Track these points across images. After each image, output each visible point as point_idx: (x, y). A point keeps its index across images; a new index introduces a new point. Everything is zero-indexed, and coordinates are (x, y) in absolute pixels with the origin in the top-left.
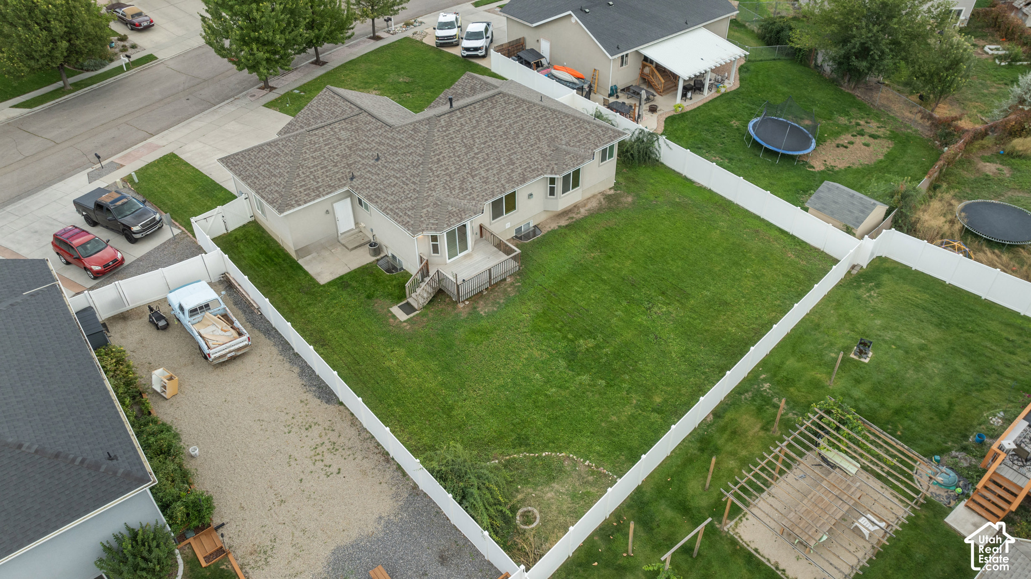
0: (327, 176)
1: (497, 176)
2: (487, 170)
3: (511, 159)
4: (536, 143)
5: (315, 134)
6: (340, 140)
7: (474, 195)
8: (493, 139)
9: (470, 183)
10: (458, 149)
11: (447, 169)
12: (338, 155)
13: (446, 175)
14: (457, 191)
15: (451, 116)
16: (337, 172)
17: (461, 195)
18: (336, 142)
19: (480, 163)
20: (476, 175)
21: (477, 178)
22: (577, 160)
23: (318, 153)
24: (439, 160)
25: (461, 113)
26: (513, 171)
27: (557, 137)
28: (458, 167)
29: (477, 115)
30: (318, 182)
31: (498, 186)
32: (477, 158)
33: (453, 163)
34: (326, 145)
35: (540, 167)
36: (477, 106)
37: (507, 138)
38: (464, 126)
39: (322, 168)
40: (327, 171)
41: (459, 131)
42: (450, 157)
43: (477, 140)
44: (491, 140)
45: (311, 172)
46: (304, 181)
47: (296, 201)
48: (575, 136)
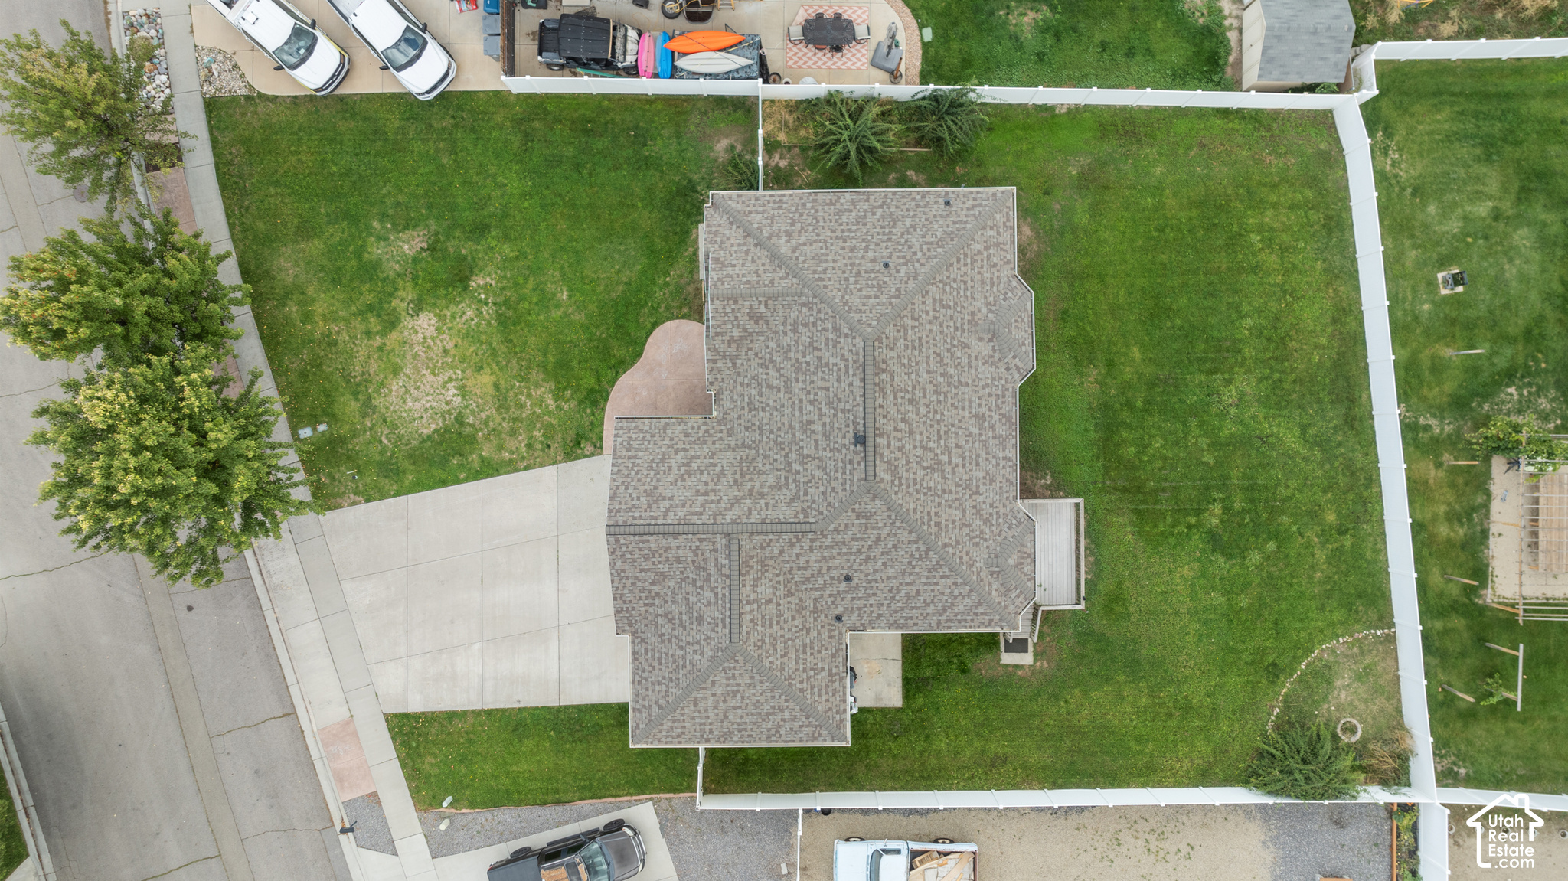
0: (819, 652)
1: (990, 457)
2: (978, 465)
3: (976, 416)
4: (969, 356)
5: (748, 633)
6: (770, 601)
7: (1002, 510)
8: (938, 417)
9: (984, 502)
10: (932, 484)
11: (954, 522)
12: (793, 618)
13: (961, 529)
14: (987, 531)
15: (882, 455)
16: (819, 634)
17: (994, 528)
18: (772, 609)
19: (964, 466)
20: (978, 487)
21: (982, 489)
22: (1023, 320)
23: (780, 646)
24: (938, 524)
25: (881, 435)
26: (992, 427)
27: (973, 314)
28: (957, 504)
29: (893, 411)
30: (823, 669)
31: (1004, 467)
32: (957, 465)
33: (950, 507)
34: (771, 626)
35: (1003, 382)
36: (879, 401)
37: (946, 394)
38: (903, 446)
39: (805, 652)
40: (812, 648)
41: (908, 462)
42: (939, 504)
43: (931, 445)
44: (938, 422)
45: (805, 670)
46: (812, 688)
47: (838, 712)
48: (983, 282)
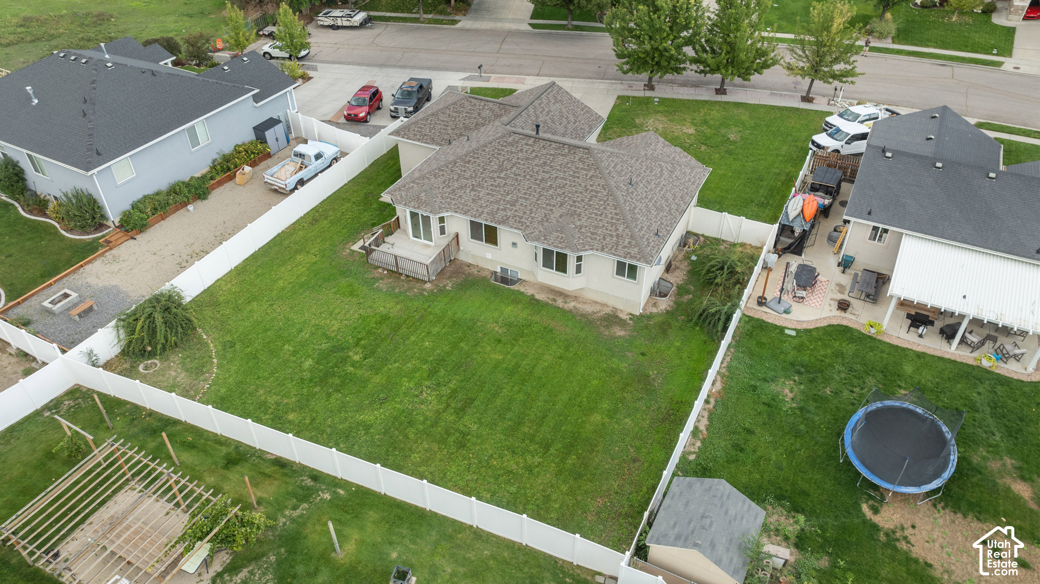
0: (440, 132)
1: (488, 203)
2: (488, 194)
3: (517, 201)
4: (554, 206)
5: (471, 102)
6: (479, 114)
7: (454, 202)
8: (528, 177)
9: (465, 192)
10: (492, 164)
11: (465, 171)
12: (464, 124)
13: (458, 174)
14: (448, 190)
15: (523, 139)
16: (448, 134)
17: (447, 195)
18: (475, 115)
19: (492, 185)
20: (476, 191)
21: (473, 193)
22: (561, 243)
23: (455, 114)
24: (469, 161)
25: (534, 142)
26: (505, 210)
27: (579, 215)
28: (474, 176)
29: (544, 152)
30: (430, 132)
31: (478, 210)
32: (495, 181)
33: (474, 171)
34: (467, 112)
35: (528, 224)
36: (554, 145)
37: (539, 185)
38: (522, 152)
39: (444, 125)
40: (444, 129)
41: (512, 153)
42: (479, 165)
43: (515, 169)
44: (525, 176)
45: (436, 123)
46: (425, 125)
47: (405, 134)
48: (596, 227)
